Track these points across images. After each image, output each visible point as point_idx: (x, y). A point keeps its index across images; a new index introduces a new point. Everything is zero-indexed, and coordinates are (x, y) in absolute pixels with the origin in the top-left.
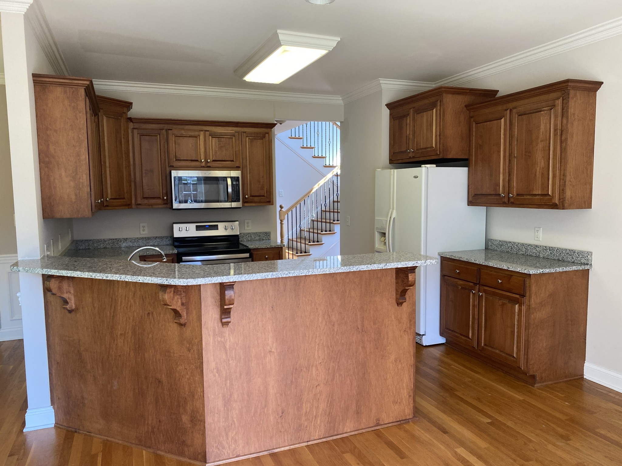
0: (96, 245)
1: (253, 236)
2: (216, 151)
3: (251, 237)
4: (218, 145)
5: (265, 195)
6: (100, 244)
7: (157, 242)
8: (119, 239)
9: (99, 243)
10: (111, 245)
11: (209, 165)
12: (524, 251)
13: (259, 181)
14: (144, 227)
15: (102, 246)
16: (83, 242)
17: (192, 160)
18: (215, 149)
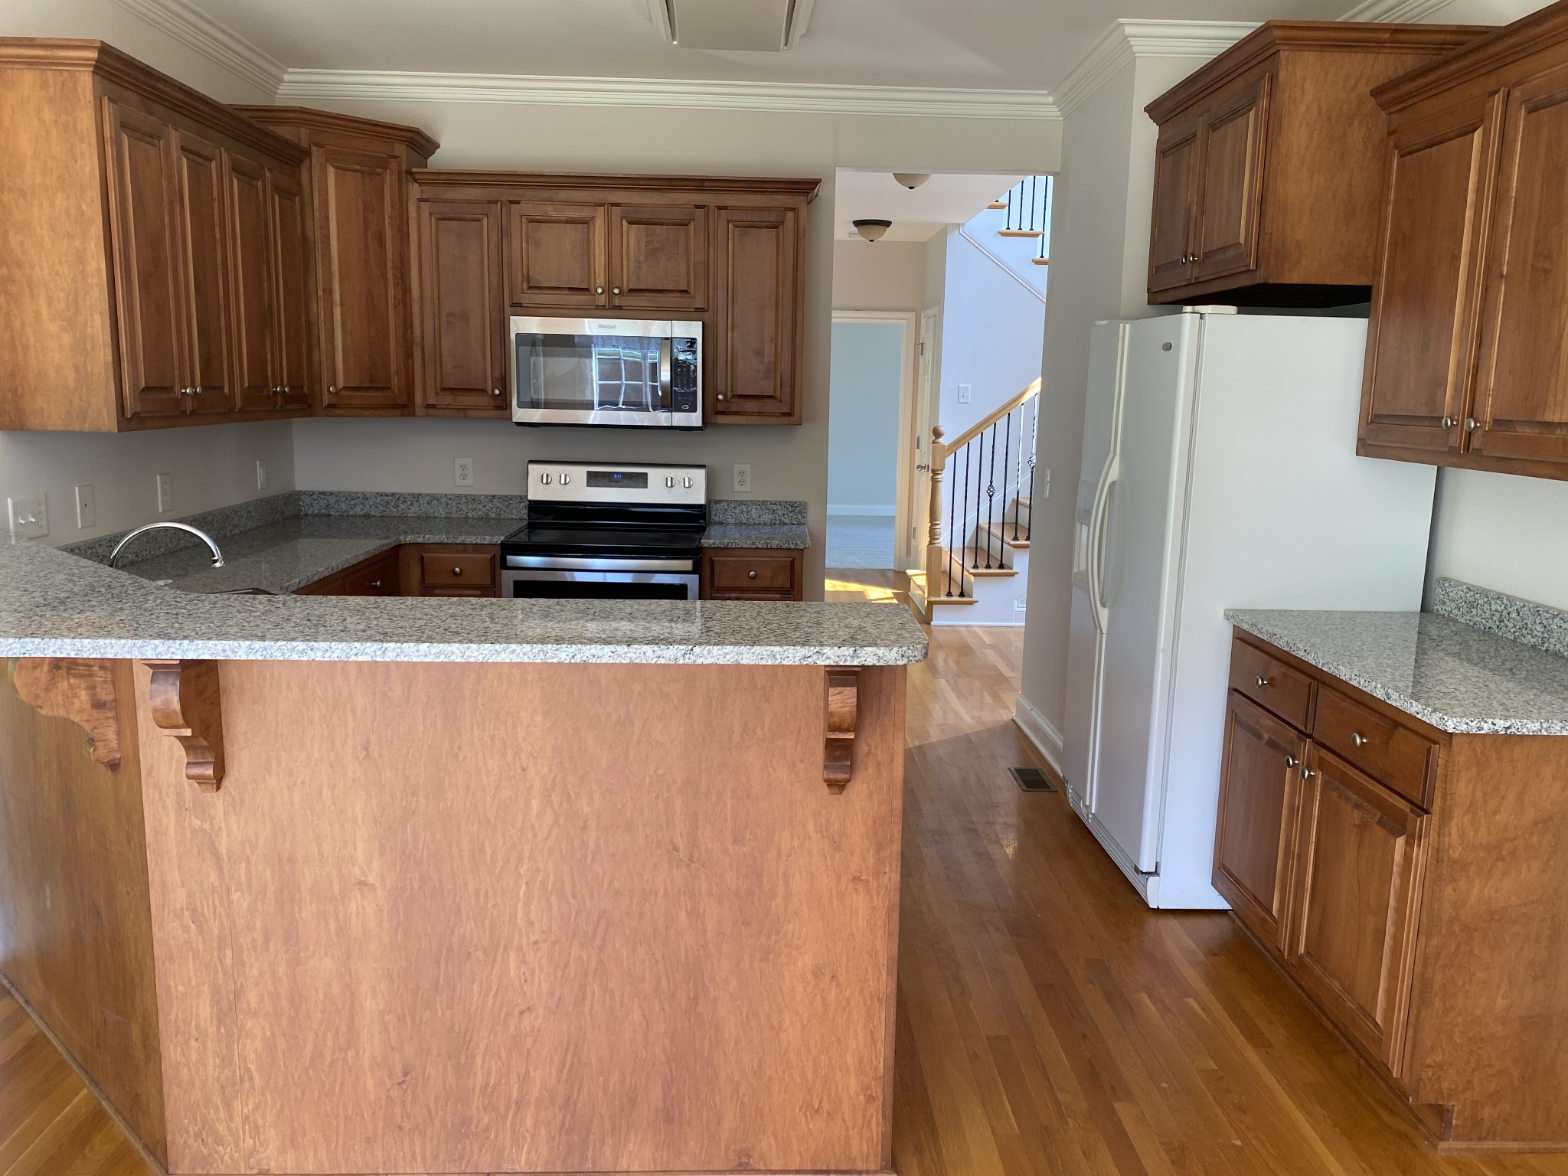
0: (343, 506)
1: (754, 511)
2: (639, 262)
3: (748, 512)
4: (646, 246)
5: (778, 395)
6: (355, 505)
7: (494, 510)
8: (401, 495)
9: (352, 502)
10: (381, 508)
11: (617, 302)
12: (1540, 634)
13: (760, 354)
14: (464, 467)
15: (358, 509)
16: (315, 497)
17: (570, 289)
18: (635, 255)
